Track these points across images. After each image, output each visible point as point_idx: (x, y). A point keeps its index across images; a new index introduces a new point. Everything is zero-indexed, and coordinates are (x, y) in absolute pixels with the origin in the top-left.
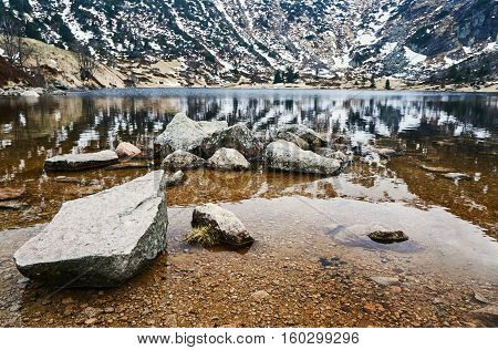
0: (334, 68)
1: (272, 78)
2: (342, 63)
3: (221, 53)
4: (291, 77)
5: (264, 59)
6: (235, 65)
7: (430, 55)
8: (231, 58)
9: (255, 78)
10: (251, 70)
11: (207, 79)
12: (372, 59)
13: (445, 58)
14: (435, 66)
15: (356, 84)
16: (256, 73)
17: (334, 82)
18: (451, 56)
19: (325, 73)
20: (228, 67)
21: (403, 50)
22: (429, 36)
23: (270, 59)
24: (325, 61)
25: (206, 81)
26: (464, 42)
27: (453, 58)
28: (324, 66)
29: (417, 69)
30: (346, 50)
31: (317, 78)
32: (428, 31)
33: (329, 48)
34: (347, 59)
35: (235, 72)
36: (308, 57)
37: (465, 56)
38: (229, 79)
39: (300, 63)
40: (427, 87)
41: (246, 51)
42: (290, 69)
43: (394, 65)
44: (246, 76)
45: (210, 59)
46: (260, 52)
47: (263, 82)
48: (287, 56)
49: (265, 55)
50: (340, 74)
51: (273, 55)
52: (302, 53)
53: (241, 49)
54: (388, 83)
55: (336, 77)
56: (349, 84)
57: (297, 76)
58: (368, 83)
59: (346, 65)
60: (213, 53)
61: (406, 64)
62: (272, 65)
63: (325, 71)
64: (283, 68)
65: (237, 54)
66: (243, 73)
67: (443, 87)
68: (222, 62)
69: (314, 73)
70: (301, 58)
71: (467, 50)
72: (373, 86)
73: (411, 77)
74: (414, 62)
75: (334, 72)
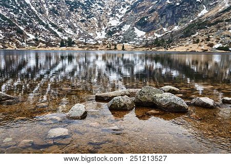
0: (97, 38)
1: (59, 44)
2: (101, 35)
3: (27, 29)
4: (70, 43)
5: (55, 33)
6: (36, 36)
7: (148, 32)
8: (34, 32)
9: (48, 44)
10: (46, 39)
11: (17, 44)
12: (117, 33)
13: (155, 34)
14: (150, 38)
15: (107, 47)
16: (49, 41)
17: (96, 46)
19: (91, 42)
20: (32, 37)
21: (133, 29)
22: (146, 22)
23: (59, 33)
24: (91, 34)
25: (17, 46)
26: (163, 25)
27: (158, 33)
28: (91, 37)
29: (141, 39)
30: (103, 28)
31: (85, 44)
32: (146, 19)
33: (94, 27)
34: (104, 33)
35: (36, 40)
36: (82, 32)
37: (164, 32)
38: (32, 44)
39: (76, 35)
40: (144, 49)
41: (44, 28)
42: (70, 39)
43: (130, 37)
44: (43, 42)
45: (20, 32)
46: (53, 28)
47: (54, 46)
48: (69, 31)
49: (56, 31)
50: (99, 42)
51: (60, 30)
52: (78, 29)
53: (41, 27)
54: (123, 47)
55: (97, 44)
56: (103, 48)
57: (74, 43)
58: (113, 47)
59: (103, 37)
60: (22, 28)
61: (135, 37)
62: (60, 36)
63: (91, 40)
64: (66, 38)
65: (38, 29)
66: (41, 41)
67: (151, 49)
68: (28, 34)
69: (84, 41)
70: (78, 32)
71: (165, 29)
72: (115, 49)
73: (138, 43)
74: (139, 36)
75: (96, 41)
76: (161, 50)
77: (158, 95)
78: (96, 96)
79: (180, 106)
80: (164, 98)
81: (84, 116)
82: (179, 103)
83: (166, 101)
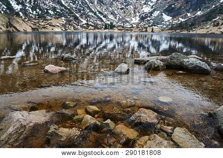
0: (132, 22)
1: (104, 27)
2: (136, 20)
3: (81, 16)
4: (112, 26)
5: (101, 18)
6: (87, 21)
7: (173, 17)
8: (86, 18)
9: (96, 27)
10: (94, 23)
11: (74, 27)
12: (149, 18)
13: (180, 18)
14: (175, 22)
15: (140, 30)
16: (97, 25)
17: (131, 29)
18: (182, 18)
19: (128, 25)
20: (84, 22)
21: (162, 14)
22: (173, 9)
23: (103, 18)
24: (128, 19)
25: (74, 28)
26: (188, 11)
28: (127, 22)
29: (167, 23)
30: (138, 14)
31: (123, 27)
32: (173, 6)
33: (130, 14)
34: (138, 18)
35: (87, 24)
36: (121, 18)
37: (188, 17)
38: (84, 27)
39: (117, 20)
40: (170, 31)
41: (93, 15)
42: (112, 23)
43: (158, 21)
44: (92, 26)
45: (76, 18)
46: (99, 15)
47: (100, 29)
48: (111, 17)
49: (102, 17)
50: (134, 25)
51: (105, 16)
52: (118, 16)
53: (91, 14)
55: (132, 27)
56: (137, 30)
57: (114, 26)
58: (144, 30)
59: (137, 21)
60: (77, 15)
61: (163, 21)
62: (104, 21)
63: (128, 24)
64: (109, 23)
65: (89, 16)
66: (91, 25)
67: (175, 31)
68: (82, 20)
69: (122, 25)
70: (118, 18)
71: (189, 15)
72: (146, 31)
73: (165, 27)
74: (166, 20)
75: (131, 24)
76: (184, 32)
77: (186, 60)
78: (135, 60)
79: (204, 69)
80: (191, 62)
81: (127, 72)
82: (203, 66)
83: (193, 64)
